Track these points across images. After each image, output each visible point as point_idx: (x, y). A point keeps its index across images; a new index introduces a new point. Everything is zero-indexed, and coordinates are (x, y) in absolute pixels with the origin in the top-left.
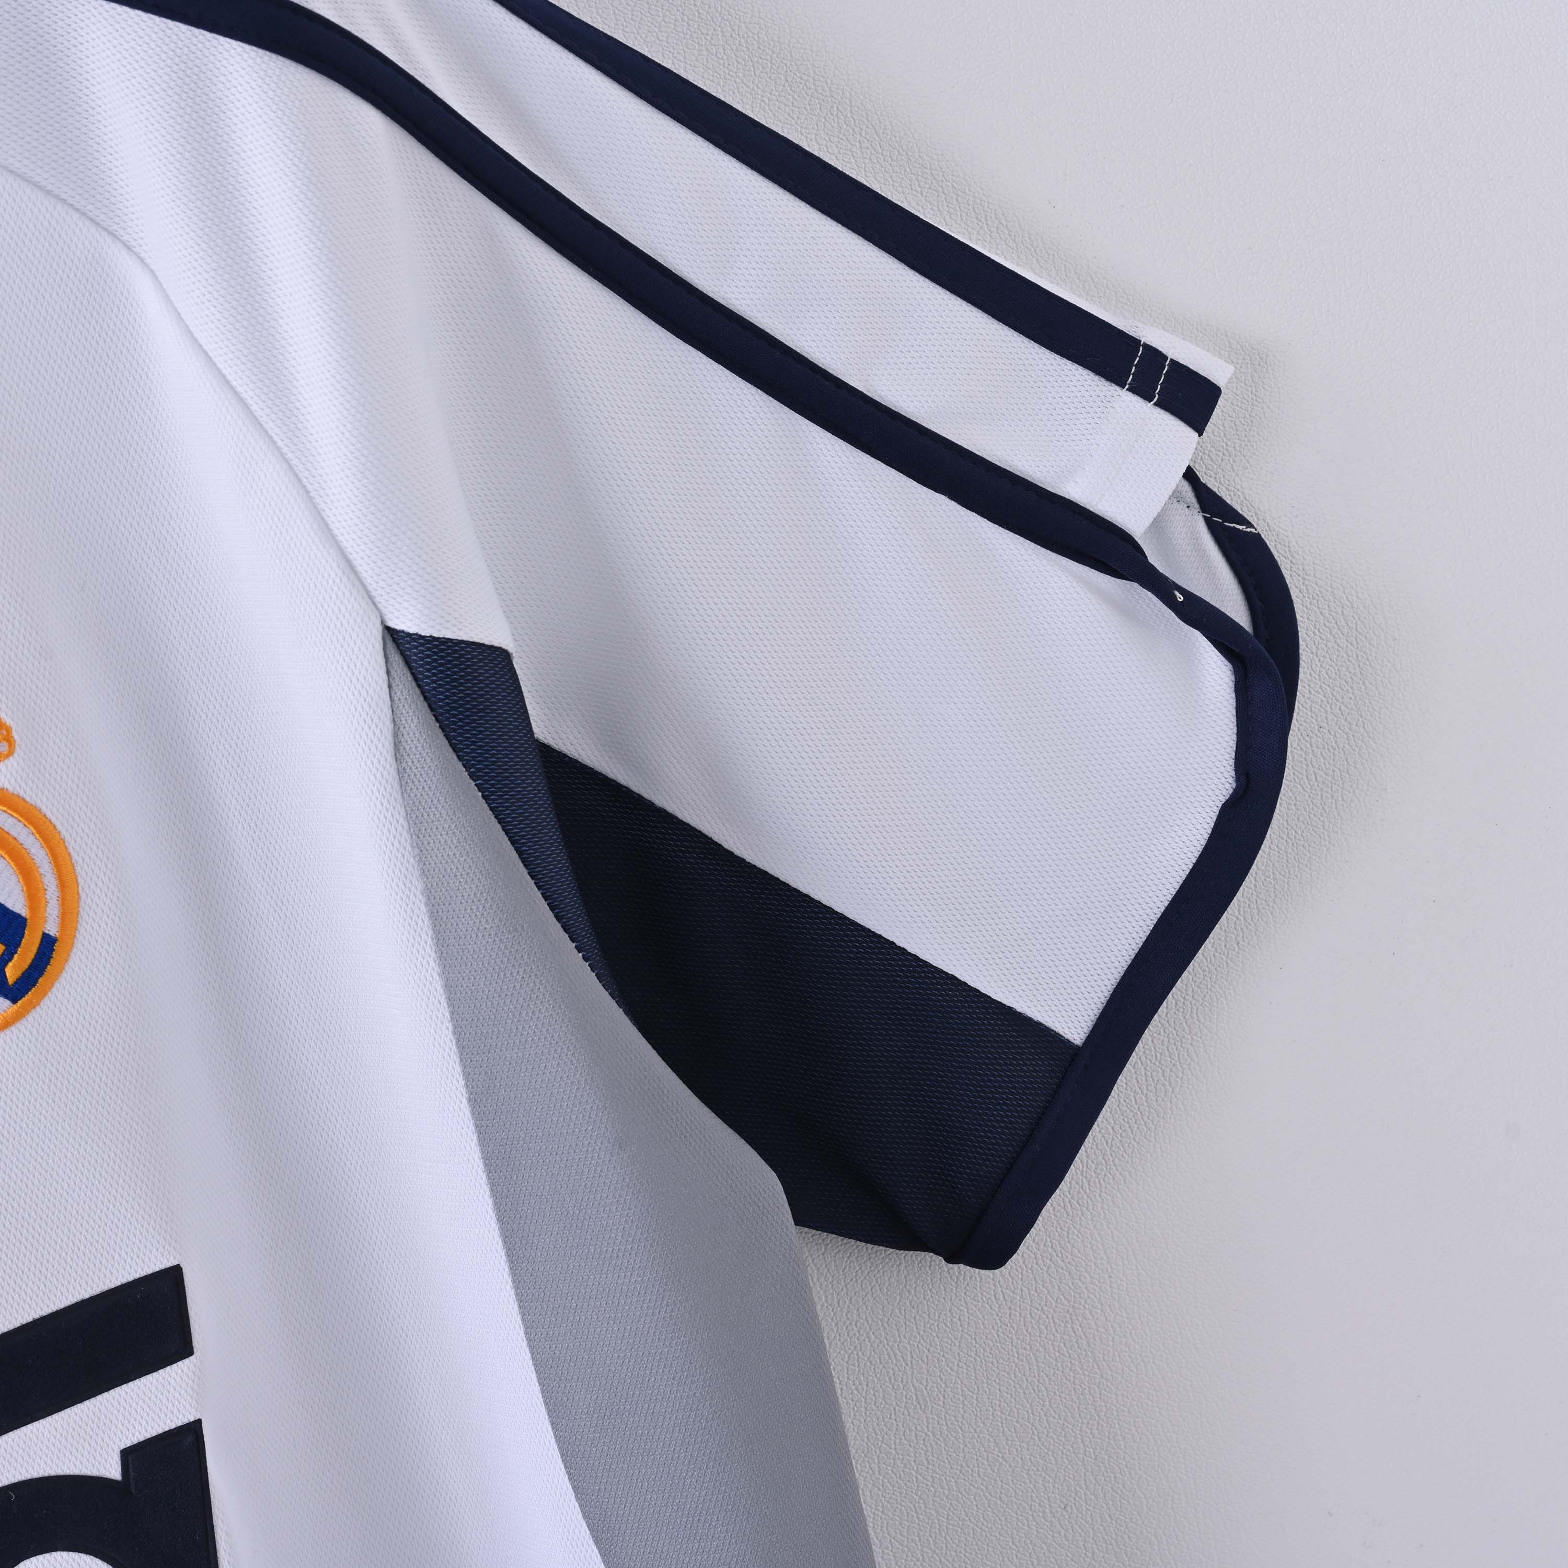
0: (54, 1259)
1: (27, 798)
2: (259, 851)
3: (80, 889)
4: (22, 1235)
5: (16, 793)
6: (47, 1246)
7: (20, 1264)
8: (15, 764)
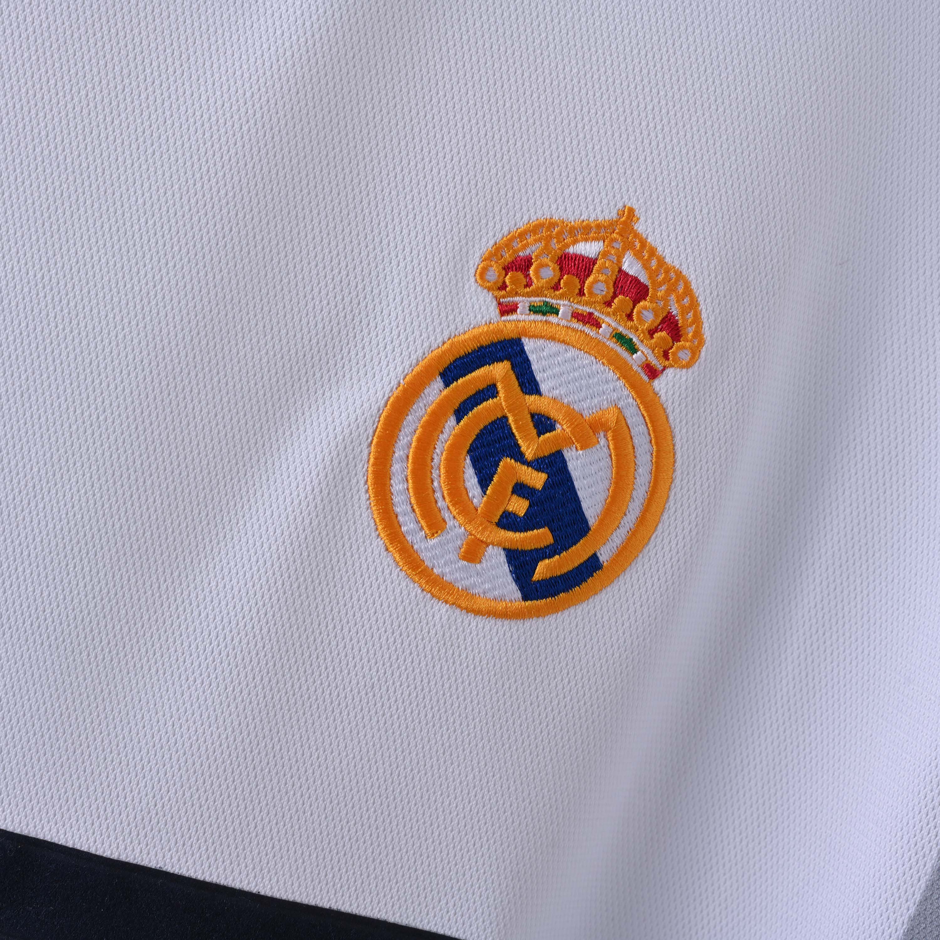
0: (388, 864)
1: (671, 418)
2: (820, 615)
3: (654, 536)
4: (376, 821)
5: (665, 406)
6: (391, 847)
7: (355, 847)
8: (684, 379)
